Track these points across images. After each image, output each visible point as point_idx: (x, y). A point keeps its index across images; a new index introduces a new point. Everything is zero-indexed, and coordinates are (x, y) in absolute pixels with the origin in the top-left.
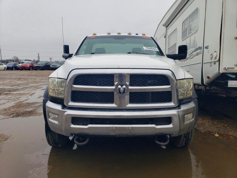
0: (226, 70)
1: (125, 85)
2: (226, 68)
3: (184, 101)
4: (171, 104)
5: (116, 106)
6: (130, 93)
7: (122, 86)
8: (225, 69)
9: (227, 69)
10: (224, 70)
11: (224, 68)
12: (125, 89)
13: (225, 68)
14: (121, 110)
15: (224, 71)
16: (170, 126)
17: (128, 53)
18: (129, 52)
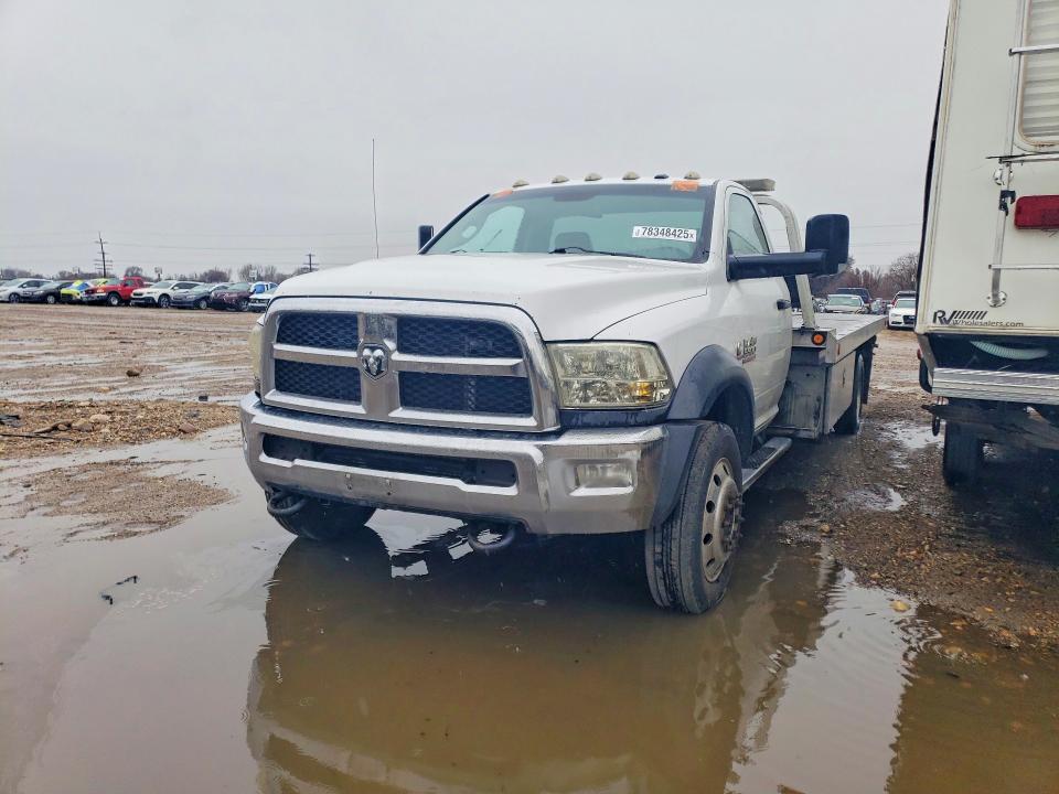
0: (944, 320)
1: (381, 348)
2: (944, 313)
3: (588, 419)
4: (529, 422)
5: (364, 412)
6: (402, 375)
7: (373, 349)
8: (940, 316)
9: (947, 317)
10: (934, 321)
11: (936, 314)
12: (378, 359)
13: (940, 314)
14: (377, 425)
15: (932, 324)
16: (511, 491)
17: (556, 251)
18: (559, 248)
